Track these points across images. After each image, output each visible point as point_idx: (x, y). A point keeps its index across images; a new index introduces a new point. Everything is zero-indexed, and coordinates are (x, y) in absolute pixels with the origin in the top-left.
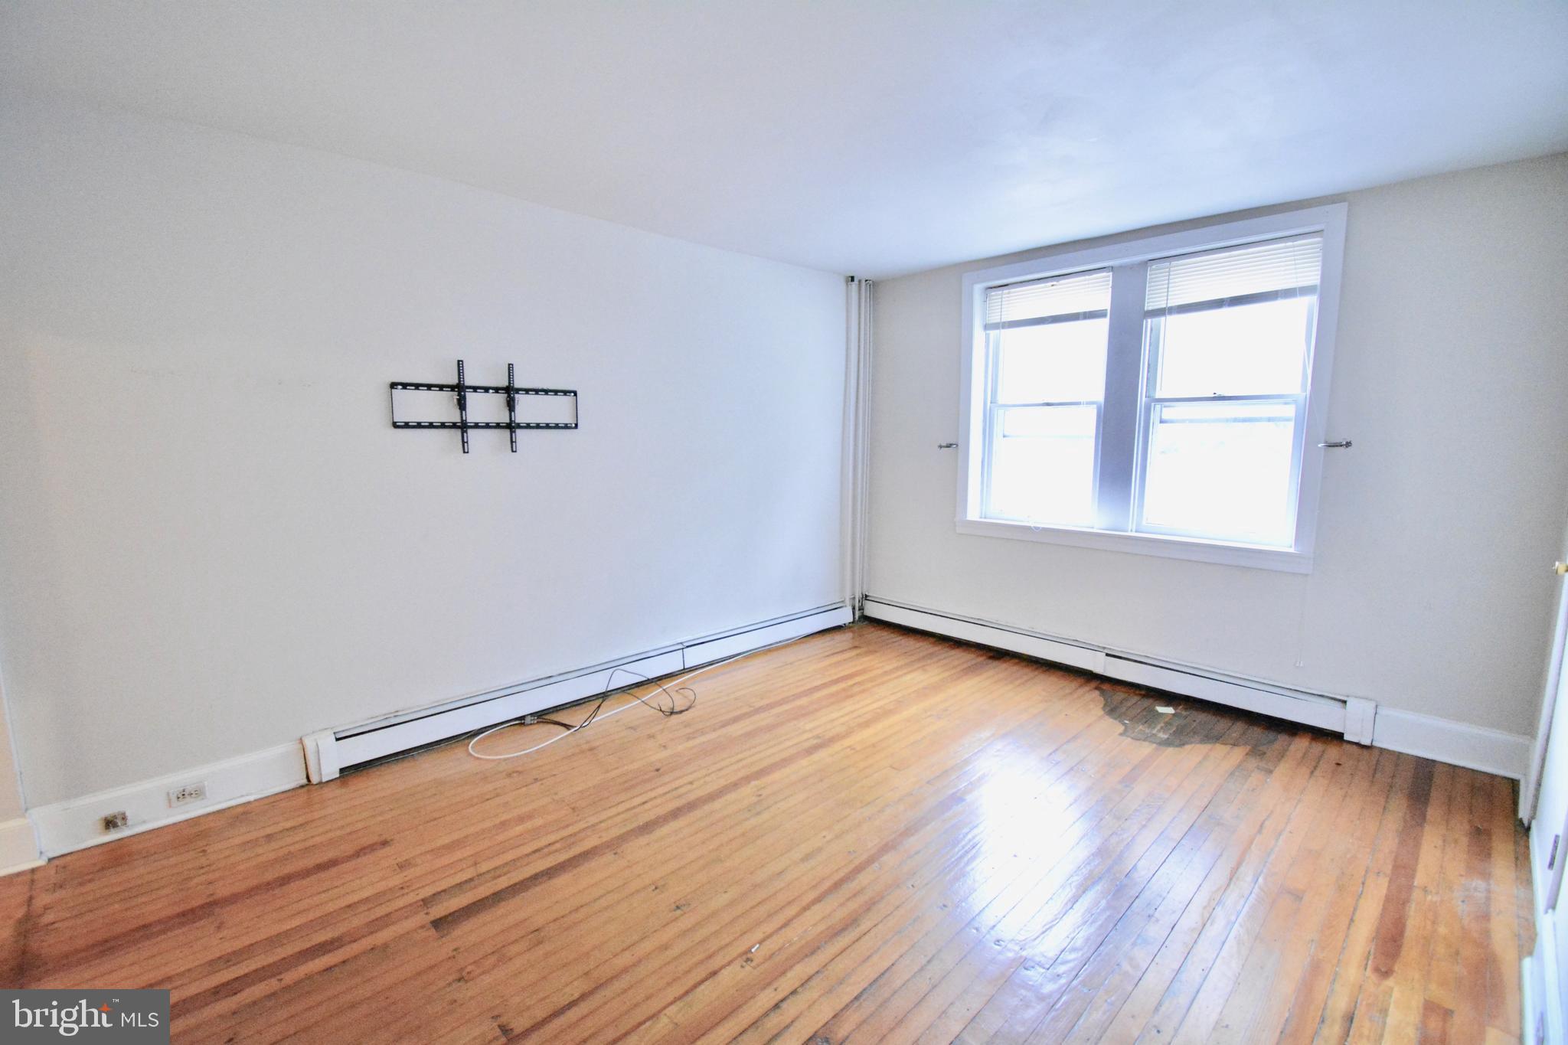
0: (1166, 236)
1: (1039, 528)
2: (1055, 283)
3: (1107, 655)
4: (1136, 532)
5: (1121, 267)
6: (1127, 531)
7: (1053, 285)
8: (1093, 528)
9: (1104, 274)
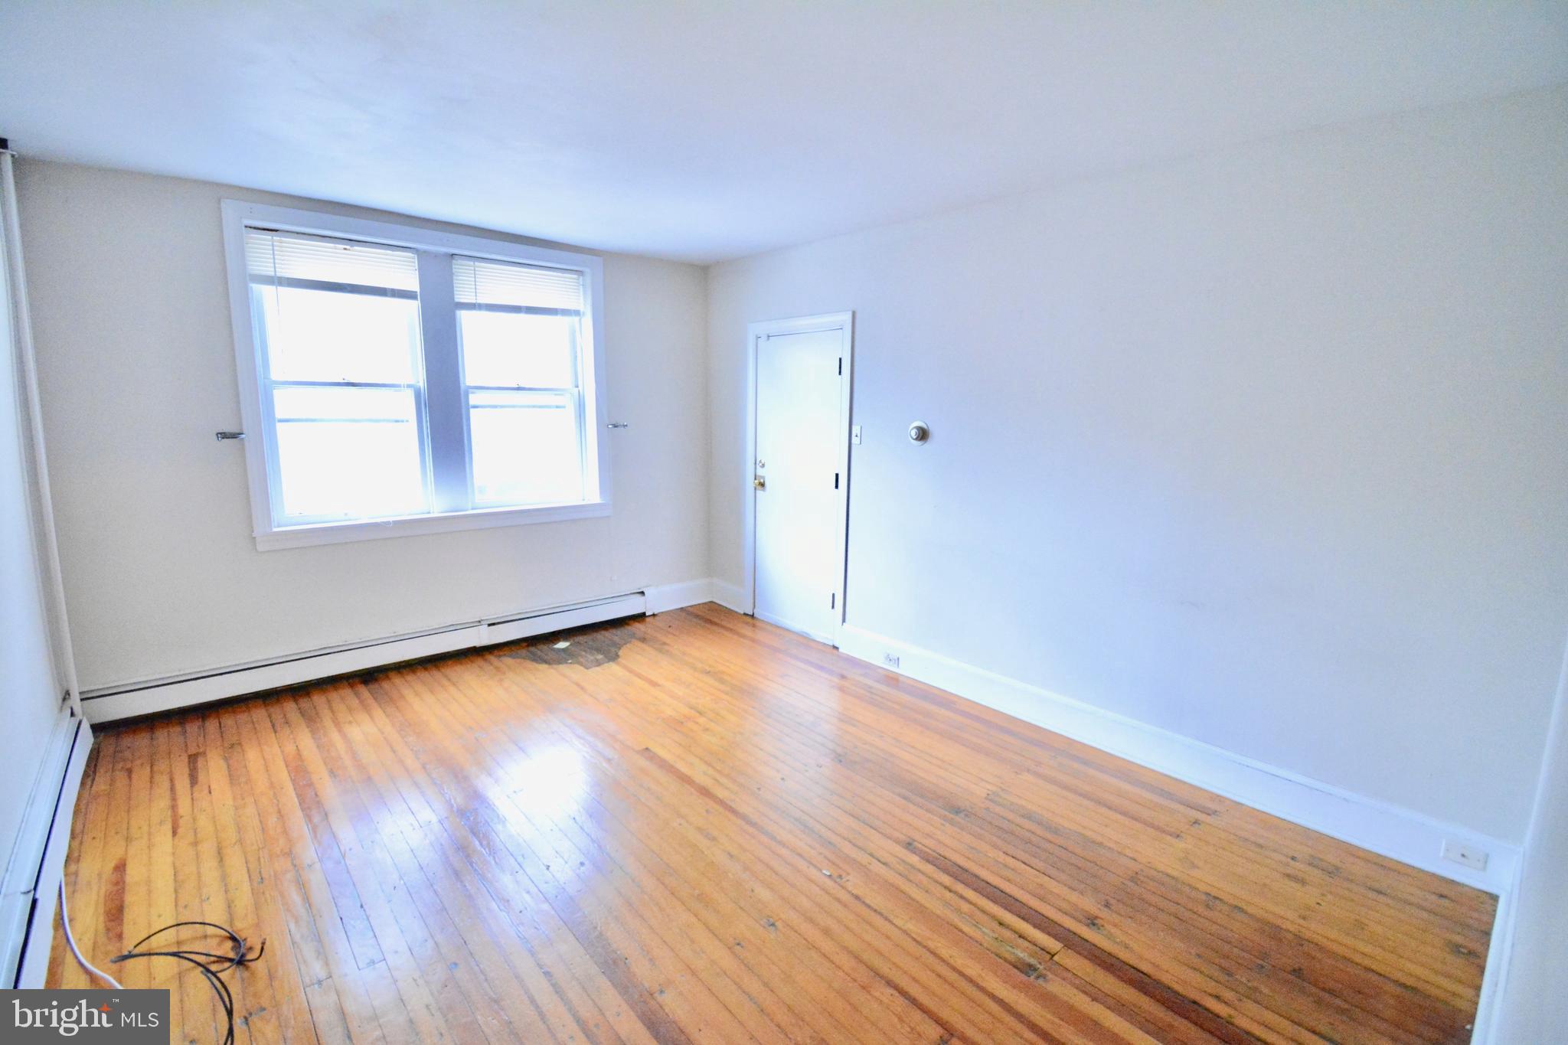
0: (468, 237)
1: (389, 522)
2: (348, 247)
3: (489, 625)
4: (472, 509)
5: (425, 252)
6: (466, 510)
7: (345, 249)
8: (429, 513)
9: (410, 255)
